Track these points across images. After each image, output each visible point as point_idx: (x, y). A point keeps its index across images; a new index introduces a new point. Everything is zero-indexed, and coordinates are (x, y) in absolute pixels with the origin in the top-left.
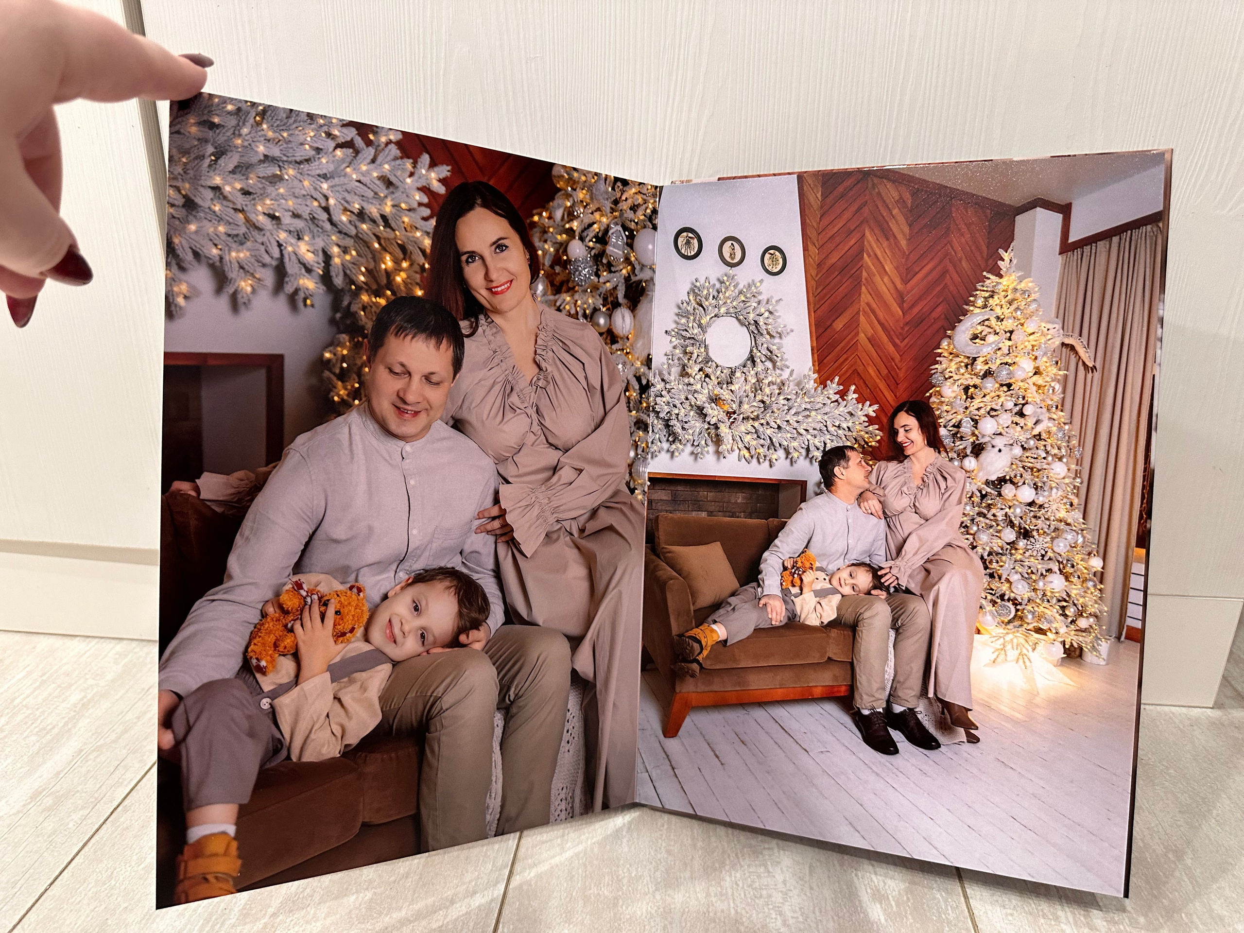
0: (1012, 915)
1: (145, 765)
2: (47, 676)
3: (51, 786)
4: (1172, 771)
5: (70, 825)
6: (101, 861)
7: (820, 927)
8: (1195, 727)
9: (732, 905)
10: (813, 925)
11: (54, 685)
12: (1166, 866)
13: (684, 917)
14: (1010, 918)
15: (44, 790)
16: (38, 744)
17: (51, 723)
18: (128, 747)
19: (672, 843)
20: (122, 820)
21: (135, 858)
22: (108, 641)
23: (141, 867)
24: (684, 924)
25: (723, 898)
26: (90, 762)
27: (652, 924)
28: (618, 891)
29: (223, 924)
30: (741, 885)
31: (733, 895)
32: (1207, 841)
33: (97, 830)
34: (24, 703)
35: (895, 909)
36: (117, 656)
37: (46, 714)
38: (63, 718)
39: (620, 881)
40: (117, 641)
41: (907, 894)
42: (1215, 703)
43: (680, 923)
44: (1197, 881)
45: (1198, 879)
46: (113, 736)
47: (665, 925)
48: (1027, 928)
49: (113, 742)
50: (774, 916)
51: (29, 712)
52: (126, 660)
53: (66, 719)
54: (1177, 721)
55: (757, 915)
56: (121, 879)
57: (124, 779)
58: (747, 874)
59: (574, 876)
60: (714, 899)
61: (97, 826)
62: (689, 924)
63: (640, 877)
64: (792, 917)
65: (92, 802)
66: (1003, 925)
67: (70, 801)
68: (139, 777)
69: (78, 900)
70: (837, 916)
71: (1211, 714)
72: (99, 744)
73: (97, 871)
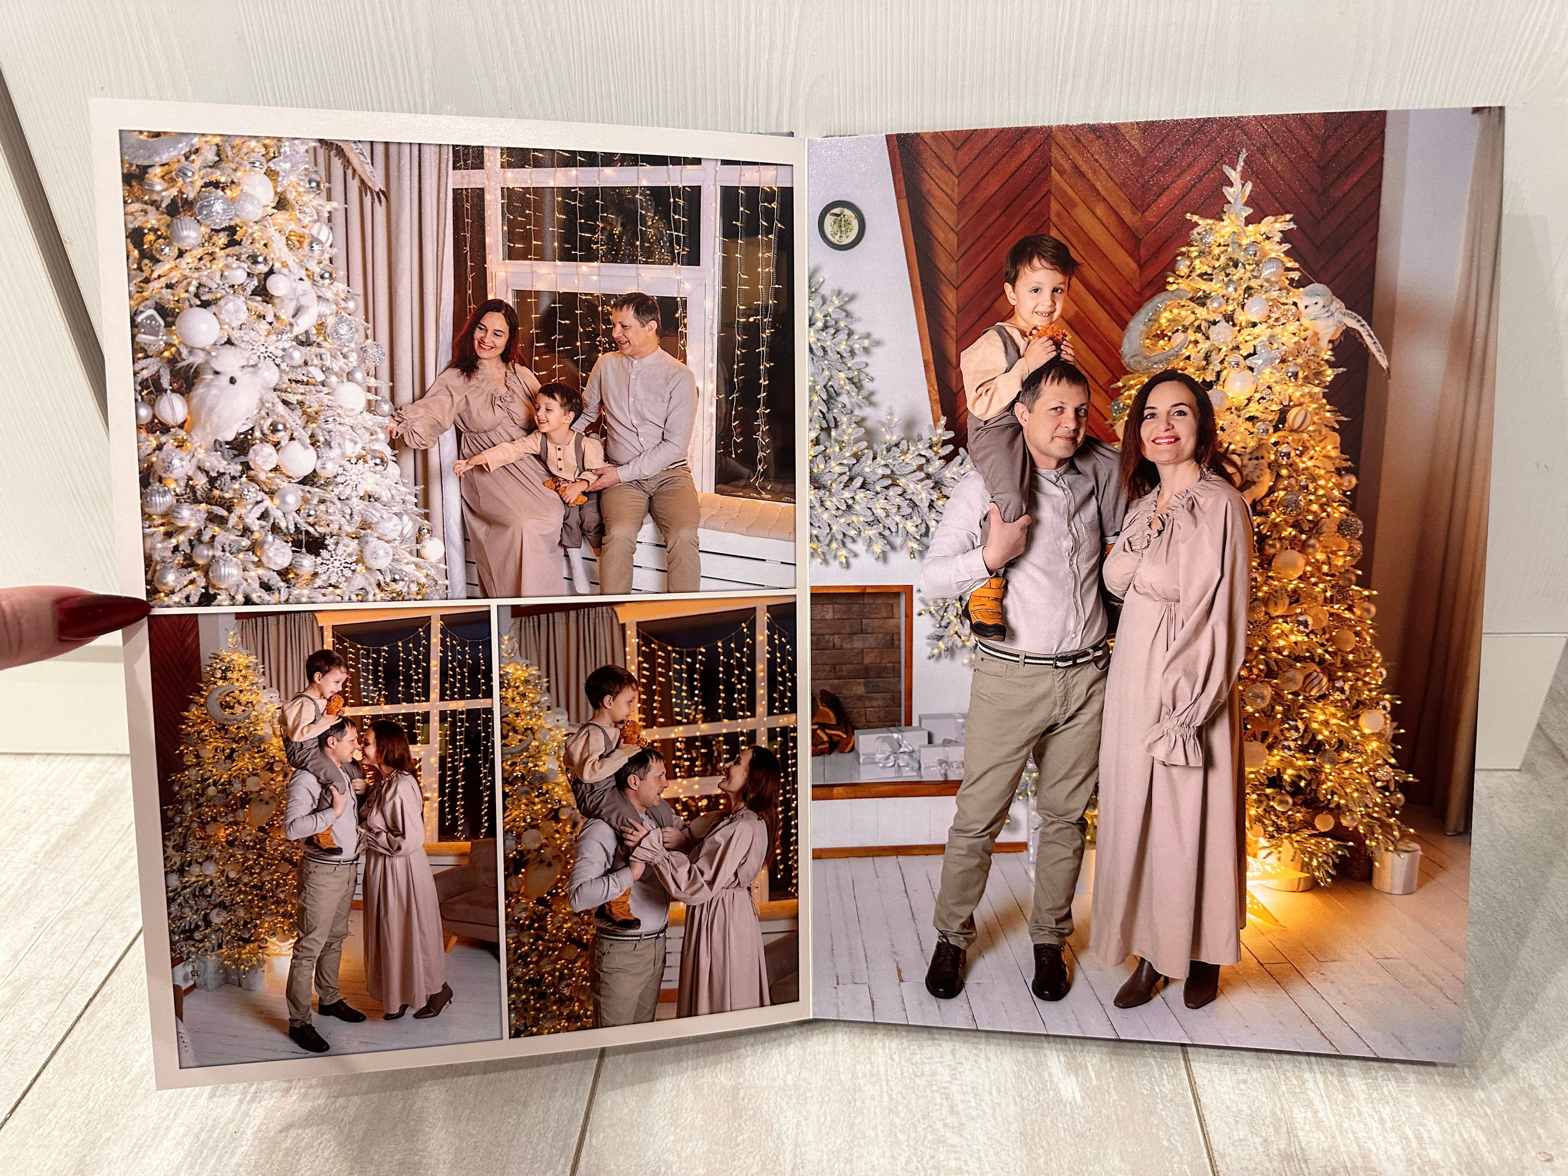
0: (1244, 1082)
3: (8, 973)
5: (34, 1027)
6: (75, 1074)
7: (998, 1113)
8: (1495, 799)
9: (885, 1088)
10: (989, 1111)
13: (823, 1108)
14: (1243, 1086)
17: (5, 882)
18: (105, 911)
20: (100, 1015)
21: (118, 1068)
22: (76, 758)
23: (126, 1080)
24: (822, 1119)
26: (56, 935)
27: (782, 1120)
29: (233, 1153)
30: (897, 1060)
31: (886, 1075)
33: (70, 1031)
35: (1094, 1082)
36: (88, 780)
38: (21, 874)
40: (87, 758)
41: (1110, 1060)
42: (1523, 764)
43: (818, 1117)
46: (85, 897)
47: (798, 1122)
48: (1264, 1099)
49: (86, 904)
50: (938, 1101)
52: (99, 786)
53: (24, 876)
55: (917, 1100)
56: (101, 1098)
57: (102, 957)
60: (862, 1082)
61: (69, 1026)
62: (829, 1118)
64: (963, 1101)
65: (61, 992)
66: (1233, 1097)
67: (34, 992)
68: (121, 952)
69: (47, 1131)
70: (1021, 1096)
71: (1517, 780)
72: (67, 908)
73: (71, 1088)
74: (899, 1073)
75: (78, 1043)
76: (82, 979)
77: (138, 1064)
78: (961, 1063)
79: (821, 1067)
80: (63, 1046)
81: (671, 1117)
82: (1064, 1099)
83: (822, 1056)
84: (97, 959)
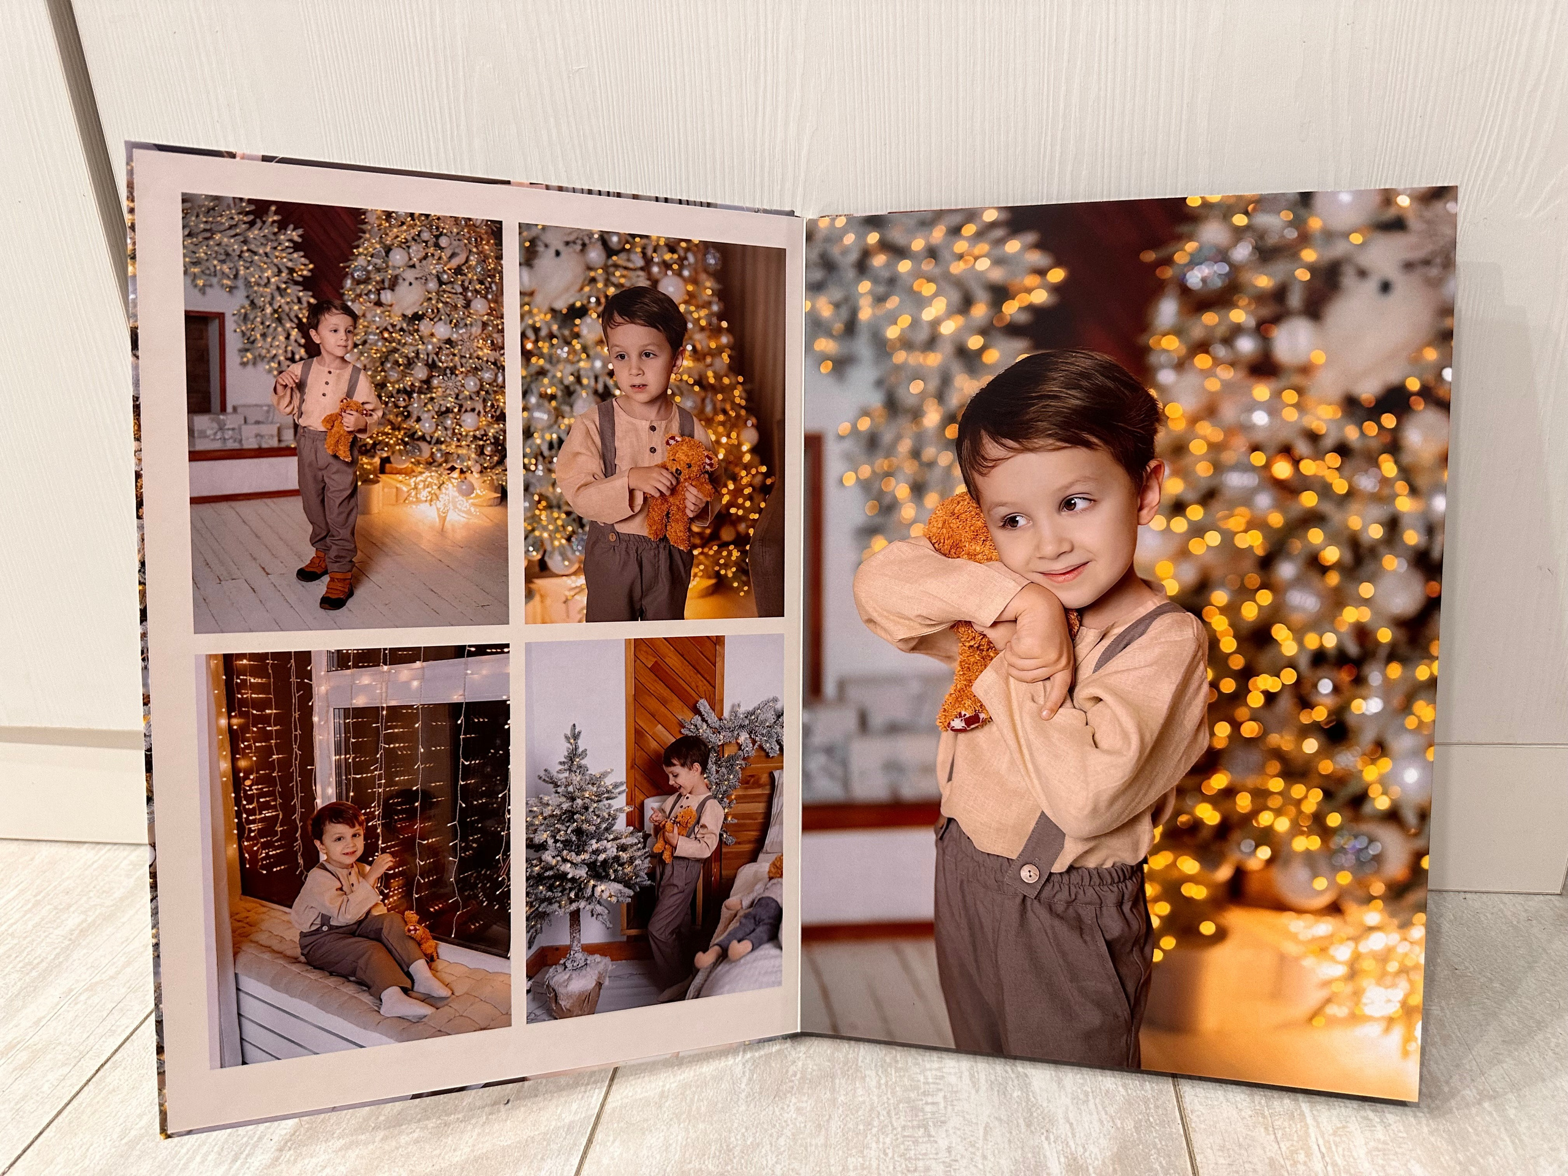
2: (42, 894)
3: (28, 1038)
4: (1496, 985)
5: (44, 1089)
6: (76, 1135)
8: (1534, 922)
12: (1478, 1119)
15: (19, 1043)
16: (19, 984)
17: (39, 956)
18: (128, 985)
20: (108, 1080)
21: (118, 1129)
22: (122, 847)
23: (124, 1141)
26: (79, 1006)
28: (727, 1164)
30: (890, 1155)
31: (878, 1168)
33: (78, 1093)
34: (10, 931)
36: (131, 867)
37: (35, 944)
38: (55, 949)
39: (730, 1151)
40: (133, 848)
41: (1113, 1164)
44: (1521, 1140)
45: (1524, 1138)
46: (112, 971)
49: (112, 978)
51: (15, 941)
53: (58, 950)
54: (1509, 914)
56: (97, 1158)
57: (119, 1026)
58: (900, 1140)
61: (77, 1088)
63: (758, 1145)
65: (75, 1057)
67: (50, 1056)
68: (137, 1023)
71: (1557, 904)
72: (93, 981)
73: (70, 1147)
74: (891, 1168)
75: (84, 1105)
76: (97, 1046)
77: (138, 1127)
78: (956, 1161)
79: (812, 1159)
83: (813, 1148)
84: (114, 1028)
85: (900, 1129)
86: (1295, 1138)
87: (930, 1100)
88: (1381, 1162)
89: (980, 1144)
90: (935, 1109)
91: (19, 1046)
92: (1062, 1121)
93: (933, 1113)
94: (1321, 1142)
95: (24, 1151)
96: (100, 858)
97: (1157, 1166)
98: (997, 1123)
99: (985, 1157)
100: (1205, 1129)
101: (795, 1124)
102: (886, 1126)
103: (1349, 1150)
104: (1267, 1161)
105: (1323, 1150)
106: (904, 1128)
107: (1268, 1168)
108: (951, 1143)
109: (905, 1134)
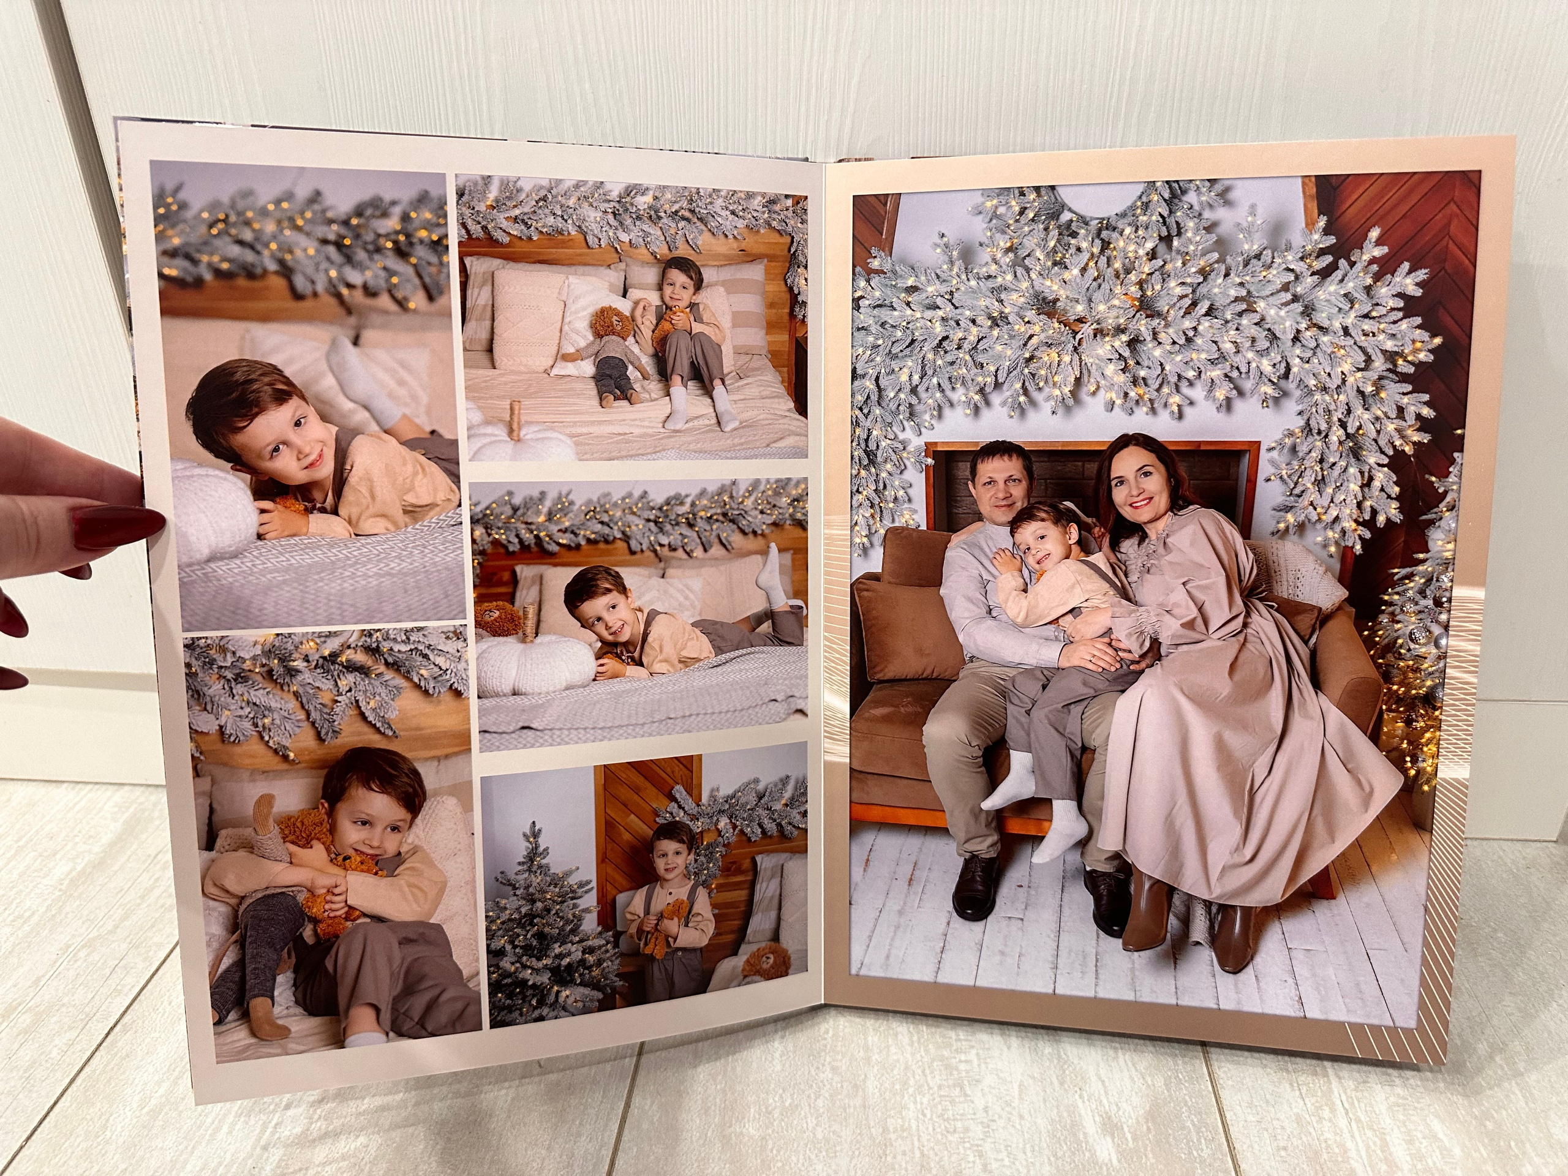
0: (1285, 1149)
1: (151, 964)
2: (24, 840)
3: (29, 999)
4: (1500, 935)
5: (52, 1056)
6: (93, 1104)
8: (1532, 870)
9: (916, 1144)
11: (33, 854)
12: (1491, 1073)
13: (854, 1161)
14: (1283, 1153)
15: (19, 1004)
16: (12, 939)
17: (29, 909)
18: (128, 940)
19: (840, 1057)
20: (120, 1044)
21: (137, 1098)
22: (105, 787)
25: (905, 1134)
26: (79, 963)
28: (767, 1128)
30: (929, 1116)
32: (1546, 1035)
33: (89, 1059)
35: (1131, 1144)
36: (116, 809)
37: (23, 894)
38: (45, 900)
39: (770, 1113)
40: (116, 787)
41: (1147, 1122)
42: (1561, 835)
44: (1531, 1094)
45: (1535, 1092)
46: (109, 926)
48: (1305, 1166)
49: (110, 932)
50: (971, 1158)
52: (127, 815)
53: (49, 902)
54: (1508, 861)
55: (950, 1157)
56: (119, 1129)
57: (124, 986)
58: (937, 1100)
59: (709, 1108)
60: (893, 1136)
61: (88, 1054)
63: (797, 1106)
64: (996, 1160)
65: (82, 1020)
66: (1273, 1163)
67: (55, 1019)
68: (143, 982)
69: (63, 1161)
70: (1055, 1156)
71: (1554, 851)
72: (91, 936)
73: (88, 1117)
74: (931, 1129)
75: (96, 1074)
76: (104, 1007)
77: (157, 1095)
78: (993, 1121)
79: (851, 1121)
80: (82, 1075)
81: (698, 1167)
82: (1100, 1161)
83: (852, 1110)
84: (119, 987)
85: (936, 1088)
86: (1319, 1094)
87: (963, 1058)
88: (1401, 1117)
89: (1016, 1103)
90: (968, 1067)
91: (20, 1008)
92: (1094, 1079)
93: (967, 1072)
94: (1344, 1098)
95: (40, 1123)
96: (81, 799)
97: (1189, 1124)
98: (1031, 1081)
99: (1021, 1117)
100: (1233, 1086)
101: (831, 1084)
102: (922, 1086)
103: (1372, 1106)
104: (1294, 1118)
105: (1346, 1105)
106: (940, 1087)
107: (1295, 1125)
108: (987, 1102)
109: (942, 1093)
